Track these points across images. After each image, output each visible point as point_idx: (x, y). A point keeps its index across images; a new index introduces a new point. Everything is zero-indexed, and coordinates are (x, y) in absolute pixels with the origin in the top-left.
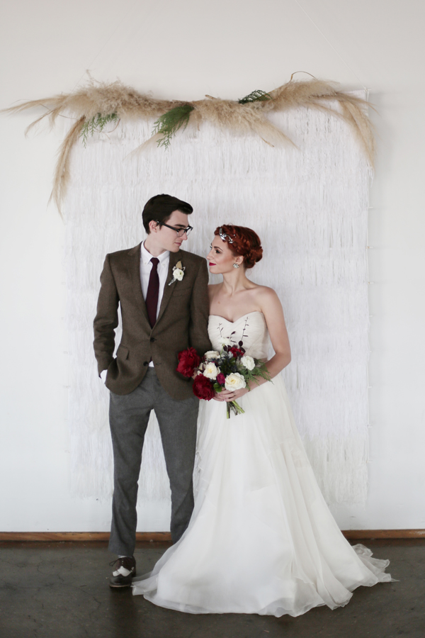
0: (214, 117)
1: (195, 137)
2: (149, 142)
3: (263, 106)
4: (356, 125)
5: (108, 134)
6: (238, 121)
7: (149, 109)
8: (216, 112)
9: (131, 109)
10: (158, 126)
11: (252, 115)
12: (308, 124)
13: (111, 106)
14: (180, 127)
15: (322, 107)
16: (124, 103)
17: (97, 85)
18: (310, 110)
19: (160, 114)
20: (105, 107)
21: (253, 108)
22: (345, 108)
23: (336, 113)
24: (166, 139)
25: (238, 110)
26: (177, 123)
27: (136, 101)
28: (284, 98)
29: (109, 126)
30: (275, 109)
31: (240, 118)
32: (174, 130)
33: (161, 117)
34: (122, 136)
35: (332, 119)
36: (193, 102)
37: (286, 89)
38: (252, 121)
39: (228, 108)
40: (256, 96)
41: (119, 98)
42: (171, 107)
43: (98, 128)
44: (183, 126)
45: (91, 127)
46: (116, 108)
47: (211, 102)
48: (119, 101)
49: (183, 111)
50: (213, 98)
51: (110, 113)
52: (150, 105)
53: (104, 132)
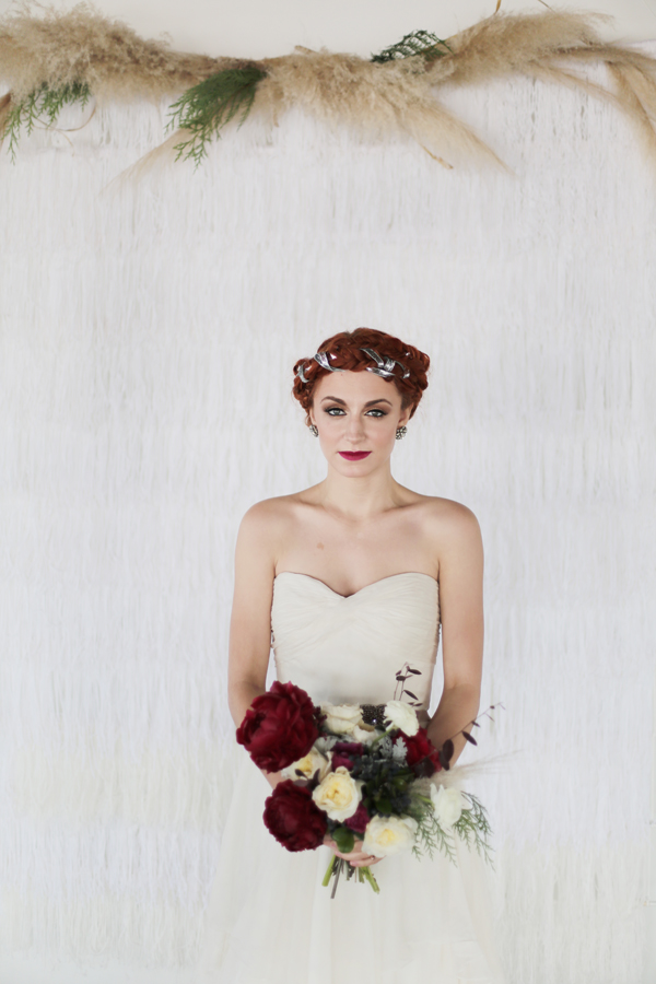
0: (310, 95)
1: (269, 144)
2: (158, 151)
3: (428, 68)
4: (646, 122)
5: (69, 134)
6: (367, 102)
7: (158, 72)
8: (316, 81)
9: (117, 70)
10: (180, 111)
11: (401, 88)
12: (533, 117)
13: (68, 63)
14: (231, 115)
15: (569, 76)
16: (98, 57)
17: (38, 14)
18: (539, 84)
19: (186, 86)
20: (54, 63)
21: (405, 71)
22: (623, 81)
23: (599, 90)
24: (198, 142)
25: (367, 77)
26: (223, 106)
27: (130, 52)
28: (481, 52)
29: (70, 113)
30: (457, 77)
31: (373, 95)
32: (218, 121)
33: (189, 92)
34: (102, 139)
35: (593, 104)
36: (266, 60)
37: (485, 29)
38: (401, 105)
39: (346, 72)
40: (412, 45)
41: (85, 43)
42: (212, 71)
43: (45, 118)
44: (238, 117)
45: (28, 115)
46: (81, 66)
47: (306, 59)
48: (85, 50)
49: (240, 79)
50: (310, 51)
51: (68, 79)
52: (162, 62)
53: (59, 130)
